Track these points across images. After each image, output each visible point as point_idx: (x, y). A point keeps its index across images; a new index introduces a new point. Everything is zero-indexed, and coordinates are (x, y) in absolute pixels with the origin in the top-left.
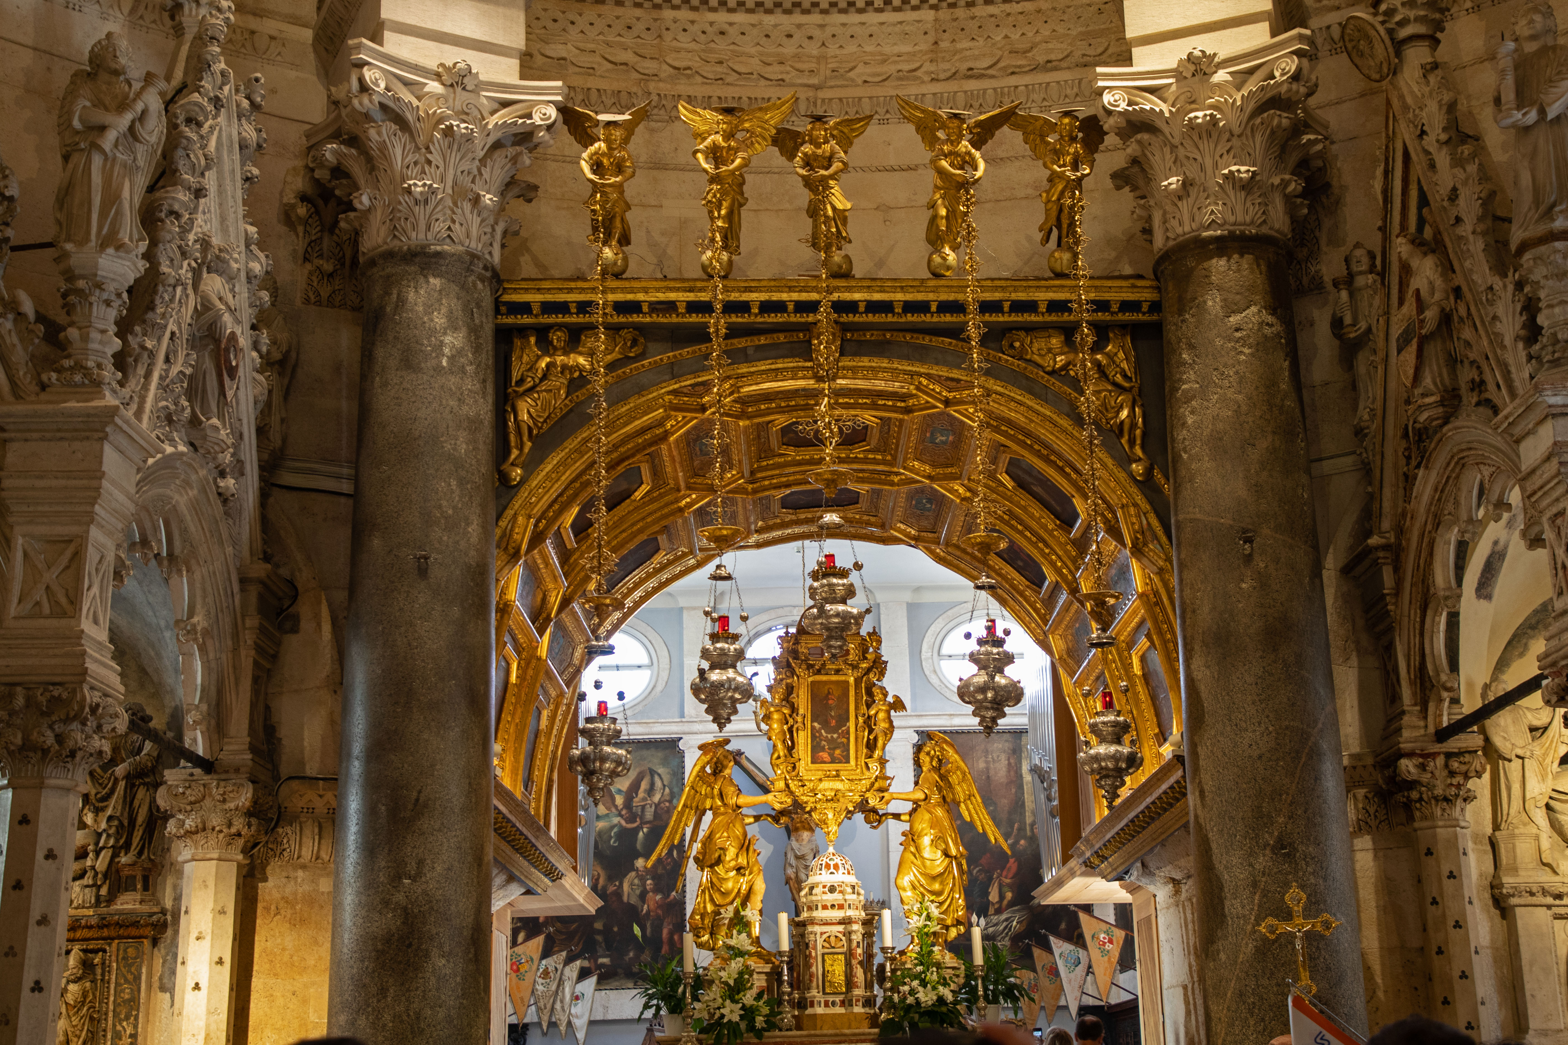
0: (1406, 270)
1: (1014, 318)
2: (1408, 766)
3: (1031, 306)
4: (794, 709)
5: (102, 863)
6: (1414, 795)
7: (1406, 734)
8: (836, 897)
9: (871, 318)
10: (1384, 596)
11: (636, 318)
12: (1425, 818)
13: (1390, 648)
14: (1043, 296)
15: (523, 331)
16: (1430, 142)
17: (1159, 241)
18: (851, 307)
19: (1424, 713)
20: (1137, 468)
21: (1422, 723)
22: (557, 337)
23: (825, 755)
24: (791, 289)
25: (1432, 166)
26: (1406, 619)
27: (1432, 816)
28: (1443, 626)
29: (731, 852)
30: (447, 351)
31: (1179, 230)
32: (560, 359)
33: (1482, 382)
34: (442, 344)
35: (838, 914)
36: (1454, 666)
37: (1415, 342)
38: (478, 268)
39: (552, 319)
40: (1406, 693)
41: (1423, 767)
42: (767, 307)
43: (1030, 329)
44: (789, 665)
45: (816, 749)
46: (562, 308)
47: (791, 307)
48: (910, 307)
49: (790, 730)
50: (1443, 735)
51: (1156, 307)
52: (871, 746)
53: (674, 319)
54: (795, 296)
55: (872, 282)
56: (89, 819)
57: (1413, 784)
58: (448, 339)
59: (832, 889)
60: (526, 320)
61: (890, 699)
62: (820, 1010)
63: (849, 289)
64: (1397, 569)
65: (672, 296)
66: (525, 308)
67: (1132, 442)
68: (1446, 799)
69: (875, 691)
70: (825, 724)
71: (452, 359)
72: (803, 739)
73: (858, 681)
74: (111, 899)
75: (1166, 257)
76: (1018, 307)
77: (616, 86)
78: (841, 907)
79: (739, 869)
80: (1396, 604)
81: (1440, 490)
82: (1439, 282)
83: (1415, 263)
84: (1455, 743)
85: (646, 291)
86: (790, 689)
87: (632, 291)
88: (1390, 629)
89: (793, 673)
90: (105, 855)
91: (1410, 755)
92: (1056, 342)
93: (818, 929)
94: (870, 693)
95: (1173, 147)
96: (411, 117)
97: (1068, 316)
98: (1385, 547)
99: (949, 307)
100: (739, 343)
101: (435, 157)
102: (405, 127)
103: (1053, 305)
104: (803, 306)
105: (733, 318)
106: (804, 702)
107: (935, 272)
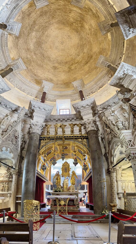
0: (106, 130)
2: (110, 170)
3: (78, 136)
5: (8, 177)
6: (111, 172)
7: (110, 167)
9: (67, 138)
11: (50, 138)
12: (111, 174)
13: (108, 161)
14: (79, 136)
15: (42, 139)
16: (106, 121)
17: (87, 131)
18: (65, 137)
20: (87, 148)
22: (44, 140)
25: (107, 122)
28: (113, 158)
32: (45, 141)
33: (115, 136)
34: (34, 138)
35: (66, 183)
36: (114, 161)
38: (38, 134)
39: (44, 138)
40: (110, 164)
41: (111, 170)
42: (59, 137)
43: (79, 138)
46: (45, 137)
48: (70, 137)
51: (87, 136)
52: (69, 171)
53: (53, 138)
55: (67, 135)
56: (8, 173)
59: (65, 181)
60: (42, 138)
64: (108, 154)
65: (52, 136)
66: (42, 137)
67: (87, 146)
68: (113, 172)
72: (64, 171)
74: (9, 179)
75: (88, 132)
76: (77, 136)
80: (108, 157)
81: (112, 146)
82: (109, 130)
83: (107, 129)
84: (114, 168)
88: (108, 159)
89: (63, 166)
90: (9, 176)
92: (80, 139)
93: (64, 184)
96: (34, 124)
97: (81, 137)
98: (107, 152)
99: (72, 137)
100: (57, 140)
101: (36, 127)
102: (34, 125)
103: (80, 136)
104: (62, 137)
105: (57, 138)
106: (64, 168)
107: (71, 134)
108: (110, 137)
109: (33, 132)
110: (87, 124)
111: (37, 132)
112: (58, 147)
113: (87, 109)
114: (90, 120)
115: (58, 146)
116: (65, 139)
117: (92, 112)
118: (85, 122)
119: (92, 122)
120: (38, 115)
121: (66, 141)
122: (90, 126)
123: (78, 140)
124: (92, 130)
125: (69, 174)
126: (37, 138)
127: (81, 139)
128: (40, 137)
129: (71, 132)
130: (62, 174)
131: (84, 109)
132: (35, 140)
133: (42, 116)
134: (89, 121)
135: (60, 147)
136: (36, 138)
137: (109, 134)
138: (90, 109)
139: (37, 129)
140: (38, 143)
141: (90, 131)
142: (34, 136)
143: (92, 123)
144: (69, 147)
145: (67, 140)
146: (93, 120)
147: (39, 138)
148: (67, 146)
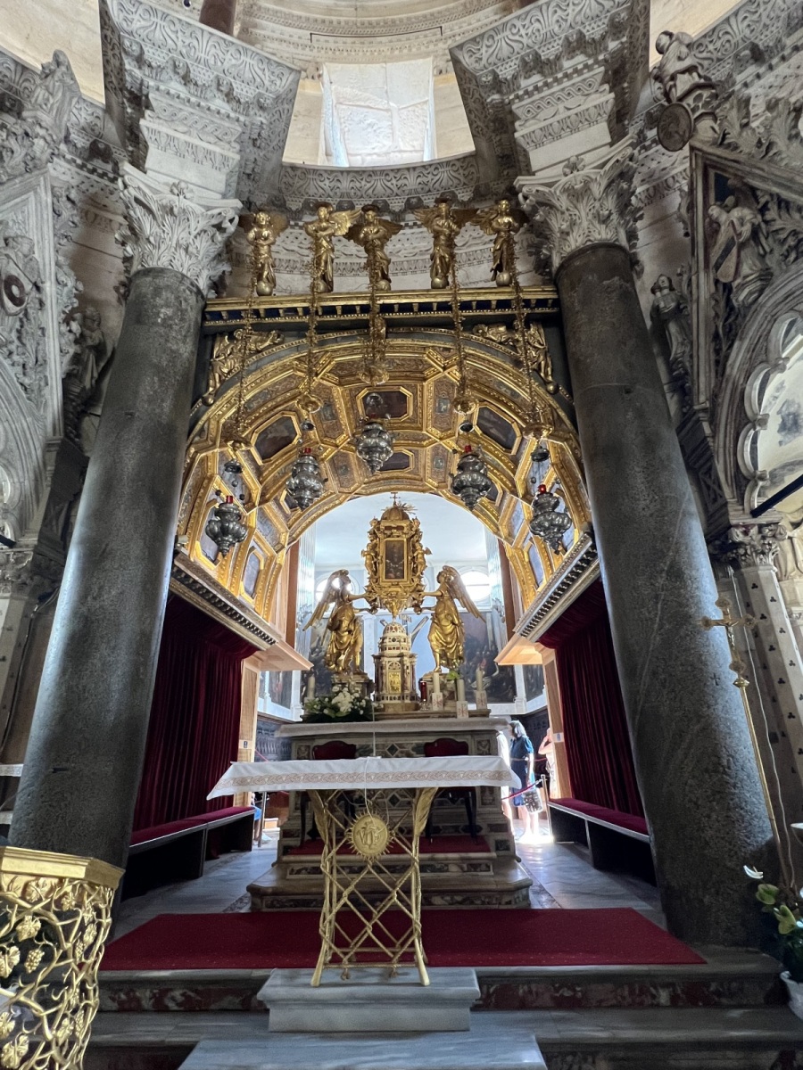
1: (479, 313)
2: (736, 534)
3: (487, 305)
4: (377, 555)
6: (742, 551)
7: (732, 515)
8: (396, 644)
9: (401, 315)
10: (705, 438)
11: (277, 319)
12: (749, 565)
13: (710, 470)
14: (493, 298)
15: (222, 334)
17: (556, 263)
18: (390, 308)
19: (741, 500)
20: (551, 388)
21: (741, 507)
22: (238, 334)
23: (392, 575)
24: (357, 298)
26: (721, 450)
27: (754, 564)
29: (345, 624)
30: (162, 315)
31: (568, 250)
32: (239, 345)
34: (159, 312)
35: (397, 652)
37: (734, 250)
38: (187, 283)
39: (234, 322)
40: (727, 491)
41: (745, 533)
42: (348, 310)
43: (490, 323)
44: (374, 533)
45: (388, 572)
46: (238, 314)
47: (358, 309)
48: (422, 307)
49: (375, 563)
50: (756, 513)
51: (557, 303)
52: (415, 571)
53: (298, 319)
54: (360, 302)
55: (402, 294)
57: (740, 544)
58: (163, 310)
59: (394, 640)
60: (219, 323)
61: (424, 548)
62: (388, 702)
63: (388, 297)
64: (713, 422)
65: (295, 305)
66: (218, 316)
67: (546, 374)
68: (763, 553)
69: (417, 544)
70: (392, 560)
71: (164, 320)
72: (382, 568)
73: (408, 540)
75: (560, 267)
76: (482, 305)
77: (288, 258)
78: (398, 648)
79: (350, 632)
80: (714, 442)
84: (763, 519)
85: (281, 302)
86: (375, 546)
87: (273, 303)
88: (711, 457)
89: (377, 537)
91: (737, 526)
92: (502, 328)
93: (386, 659)
94: (414, 546)
95: (563, 213)
96: (154, 208)
97: (507, 312)
98: (704, 410)
99: (443, 306)
100: (332, 336)
101: (167, 229)
102: (150, 211)
103: (502, 304)
104: (365, 309)
105: (329, 318)
106: (382, 550)
107: (434, 287)
108: (745, 270)
109: (152, 264)
110: (563, 202)
111: (175, 263)
112: (338, 392)
113: (566, 83)
114: (586, 171)
115: (340, 384)
116: (390, 324)
117: (609, 107)
118: (550, 185)
119: (604, 182)
120: (183, 138)
121: (399, 341)
122: (583, 212)
123: (483, 334)
124: (595, 247)
125: (418, 590)
126: (183, 312)
127: (509, 322)
128: (204, 315)
129: (434, 274)
130: (370, 591)
131: (546, 92)
132: (166, 323)
133: (209, 152)
134: (576, 180)
135: (353, 399)
136: (169, 312)
137: (742, 246)
138: (599, 78)
139: (178, 245)
140: (186, 349)
141: (580, 252)
142: (157, 291)
143: (597, 190)
144: (415, 394)
145: (408, 335)
146: (607, 167)
147: (193, 315)
148: (403, 390)
